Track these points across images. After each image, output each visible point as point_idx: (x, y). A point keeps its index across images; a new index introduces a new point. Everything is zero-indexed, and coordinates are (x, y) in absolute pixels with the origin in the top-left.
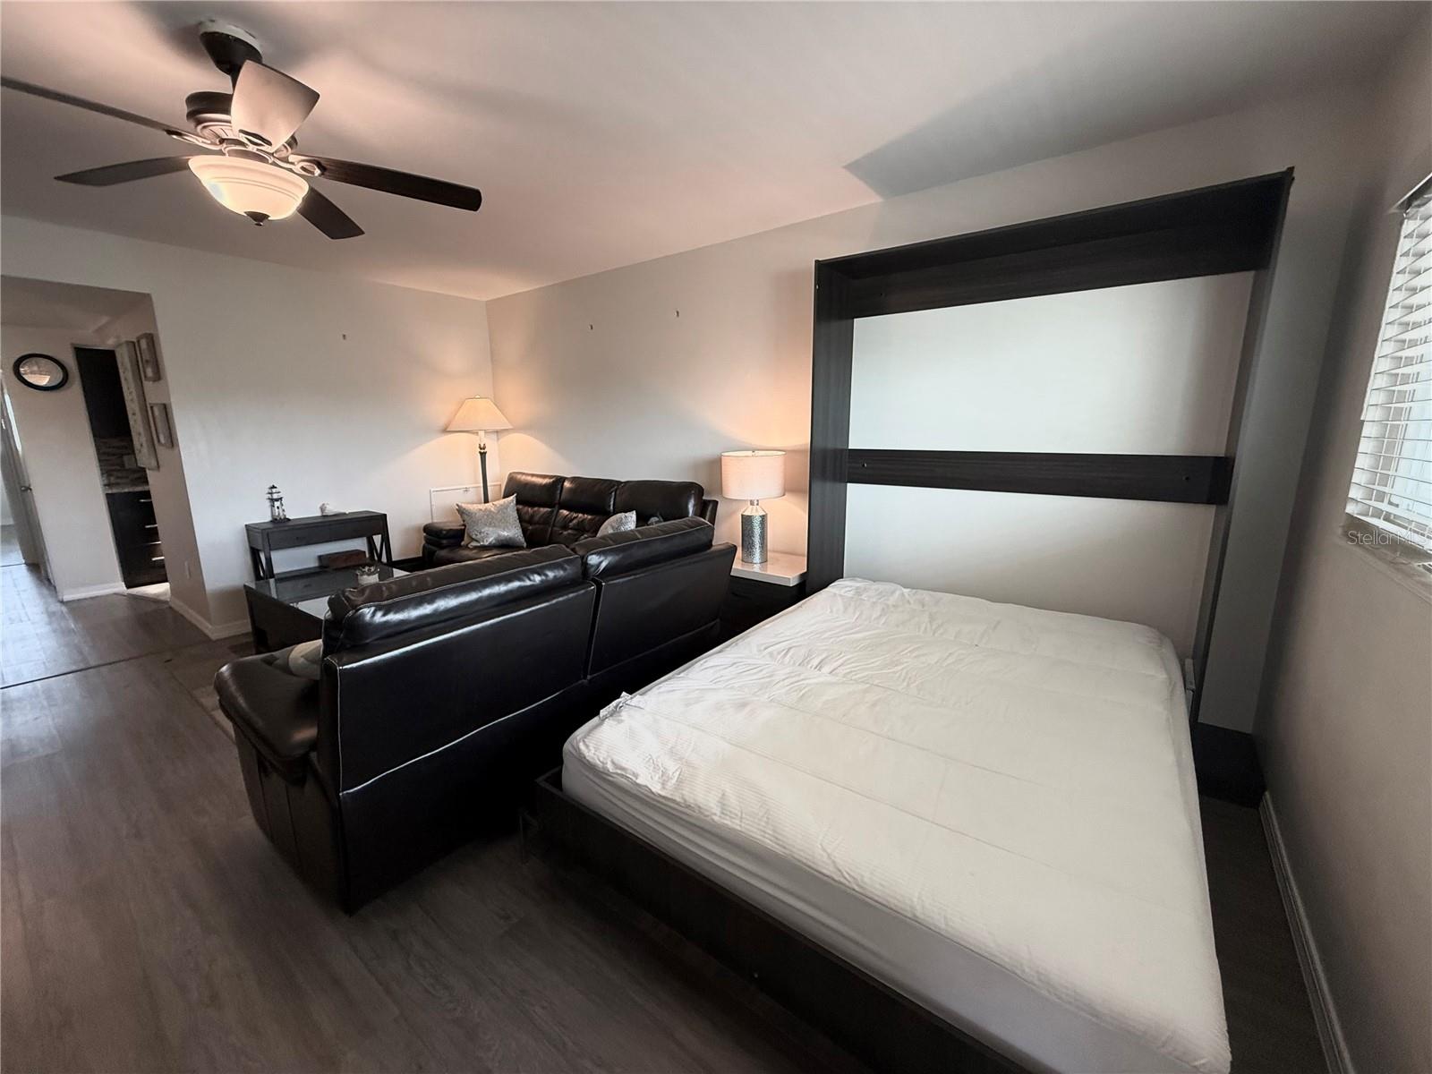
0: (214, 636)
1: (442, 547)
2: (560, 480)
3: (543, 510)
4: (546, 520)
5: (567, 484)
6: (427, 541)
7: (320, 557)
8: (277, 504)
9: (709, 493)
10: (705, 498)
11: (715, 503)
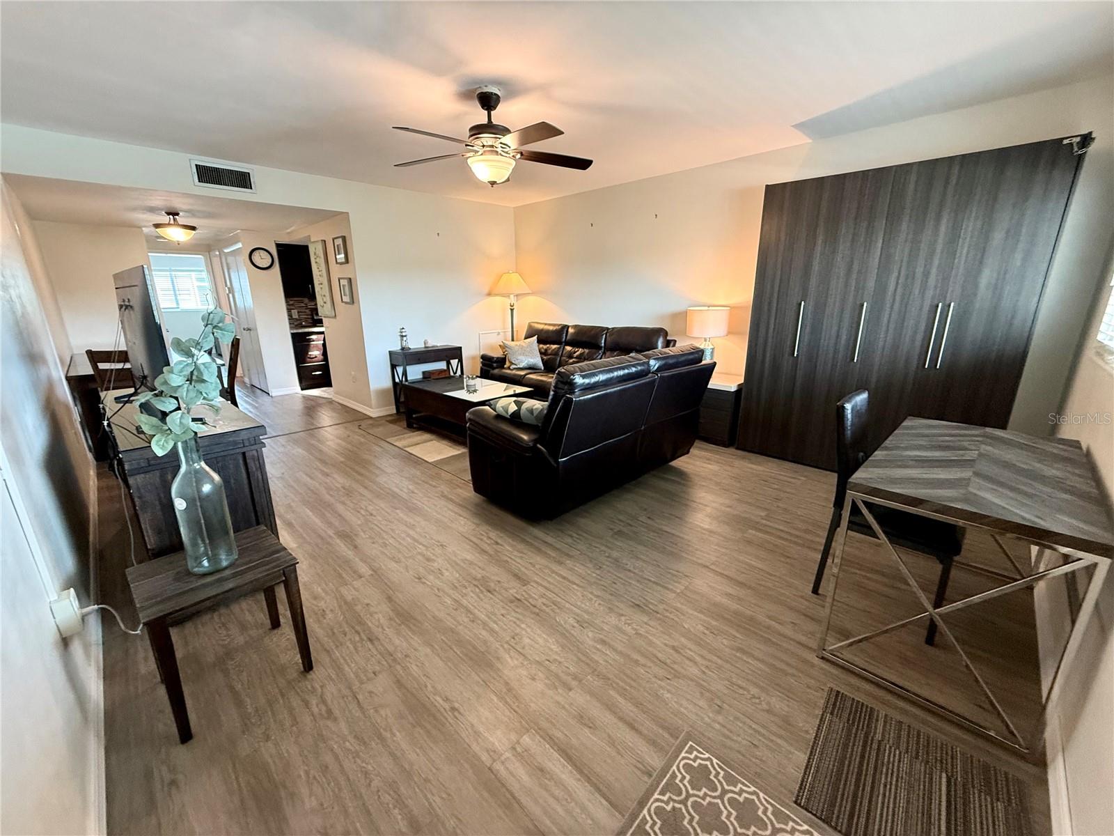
0: (374, 415)
1: (494, 369)
2: (566, 327)
3: (554, 347)
4: (555, 353)
5: (571, 330)
6: (483, 364)
7: (424, 373)
8: (405, 338)
9: (671, 335)
10: (668, 338)
11: (675, 341)
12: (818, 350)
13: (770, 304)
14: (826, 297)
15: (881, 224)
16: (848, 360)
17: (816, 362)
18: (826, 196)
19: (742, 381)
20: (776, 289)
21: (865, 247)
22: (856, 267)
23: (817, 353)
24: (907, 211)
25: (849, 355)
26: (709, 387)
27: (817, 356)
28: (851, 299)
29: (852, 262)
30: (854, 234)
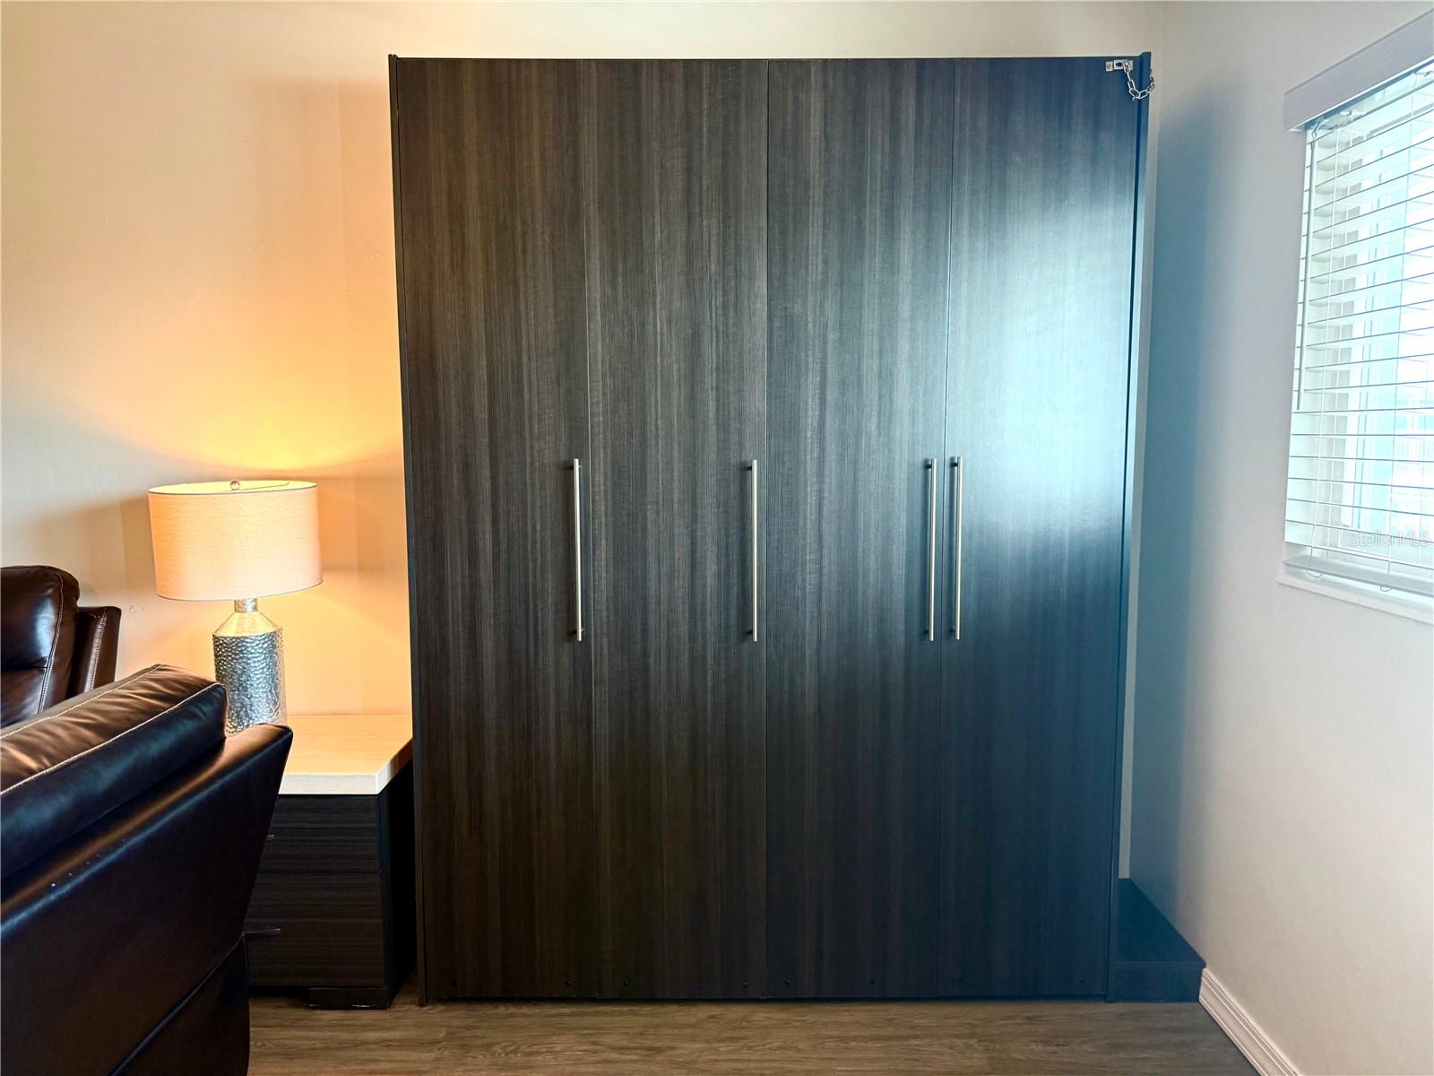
10: (82, 603)
11: (113, 614)
12: (645, 612)
13: (467, 466)
14: (643, 444)
15: (757, 225)
16: (733, 638)
17: (645, 654)
18: (590, 119)
19: (409, 735)
20: (482, 414)
21: (725, 293)
22: (710, 352)
23: (645, 624)
24: (816, 193)
25: (733, 621)
26: (284, 789)
27: (645, 631)
28: (711, 454)
29: (696, 338)
30: (689, 254)
